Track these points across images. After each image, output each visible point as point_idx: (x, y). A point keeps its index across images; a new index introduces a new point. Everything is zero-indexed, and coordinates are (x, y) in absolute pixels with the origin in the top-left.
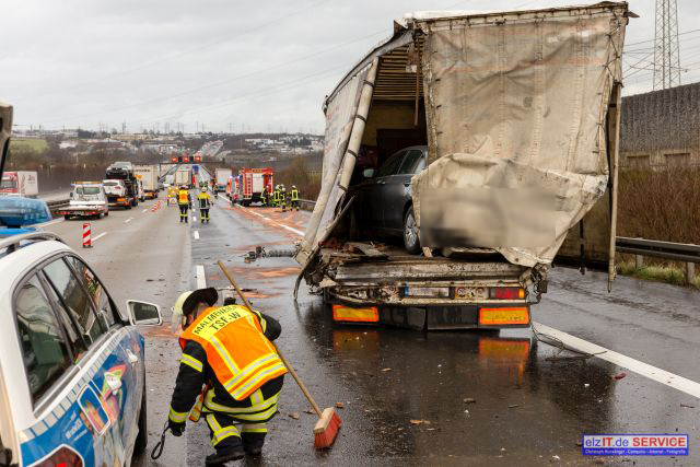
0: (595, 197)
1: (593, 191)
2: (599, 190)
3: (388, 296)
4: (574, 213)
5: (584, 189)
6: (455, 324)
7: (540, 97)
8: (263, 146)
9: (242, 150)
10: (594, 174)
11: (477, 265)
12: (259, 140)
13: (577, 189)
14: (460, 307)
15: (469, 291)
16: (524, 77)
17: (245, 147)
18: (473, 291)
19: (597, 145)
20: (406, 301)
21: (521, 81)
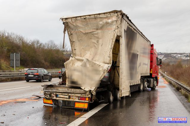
0: (107, 71)
1: (106, 69)
2: (108, 69)
3: (53, 97)
4: (101, 75)
5: (104, 68)
6: (69, 106)
7: (100, 40)
8: (177, 57)
9: (170, 58)
10: (108, 64)
11: (75, 89)
12: (176, 55)
13: (102, 68)
14: (70, 101)
15: (74, 97)
16: (95, 34)
17: (171, 57)
18: (75, 97)
19: (110, 55)
20: (57, 99)
21: (95, 35)
